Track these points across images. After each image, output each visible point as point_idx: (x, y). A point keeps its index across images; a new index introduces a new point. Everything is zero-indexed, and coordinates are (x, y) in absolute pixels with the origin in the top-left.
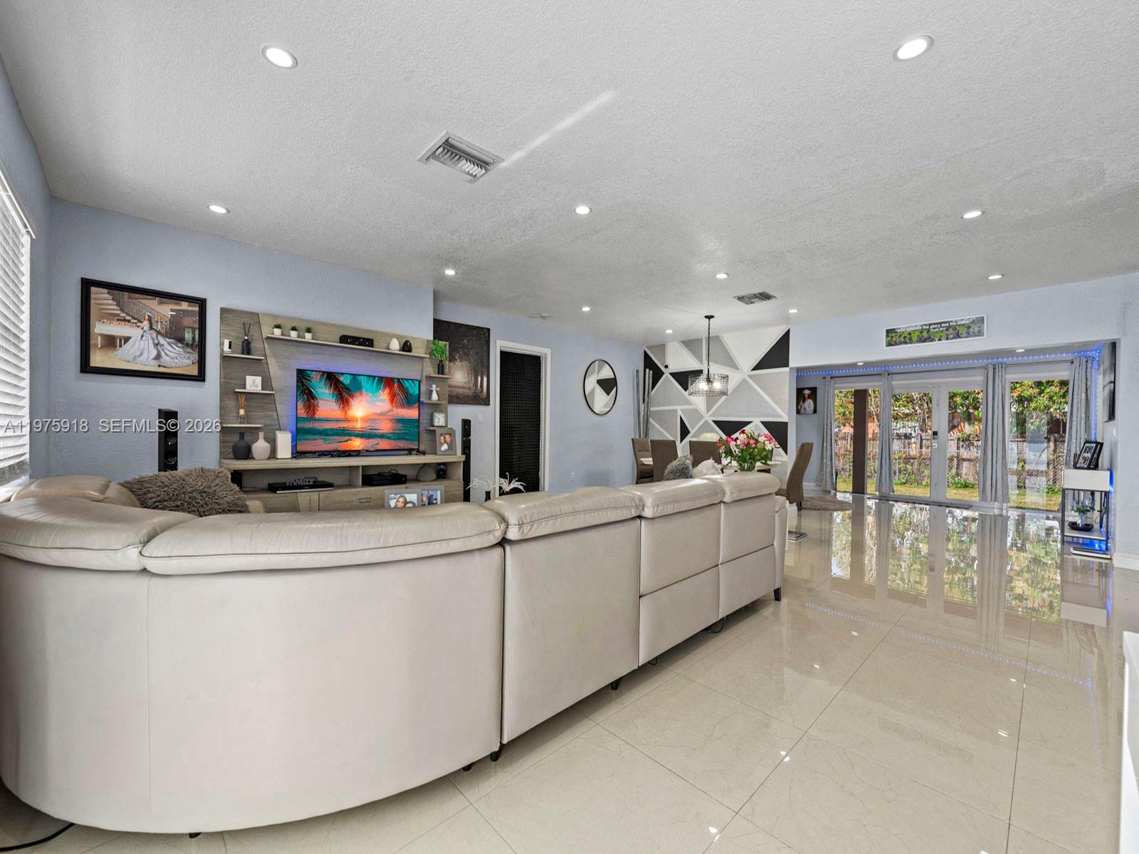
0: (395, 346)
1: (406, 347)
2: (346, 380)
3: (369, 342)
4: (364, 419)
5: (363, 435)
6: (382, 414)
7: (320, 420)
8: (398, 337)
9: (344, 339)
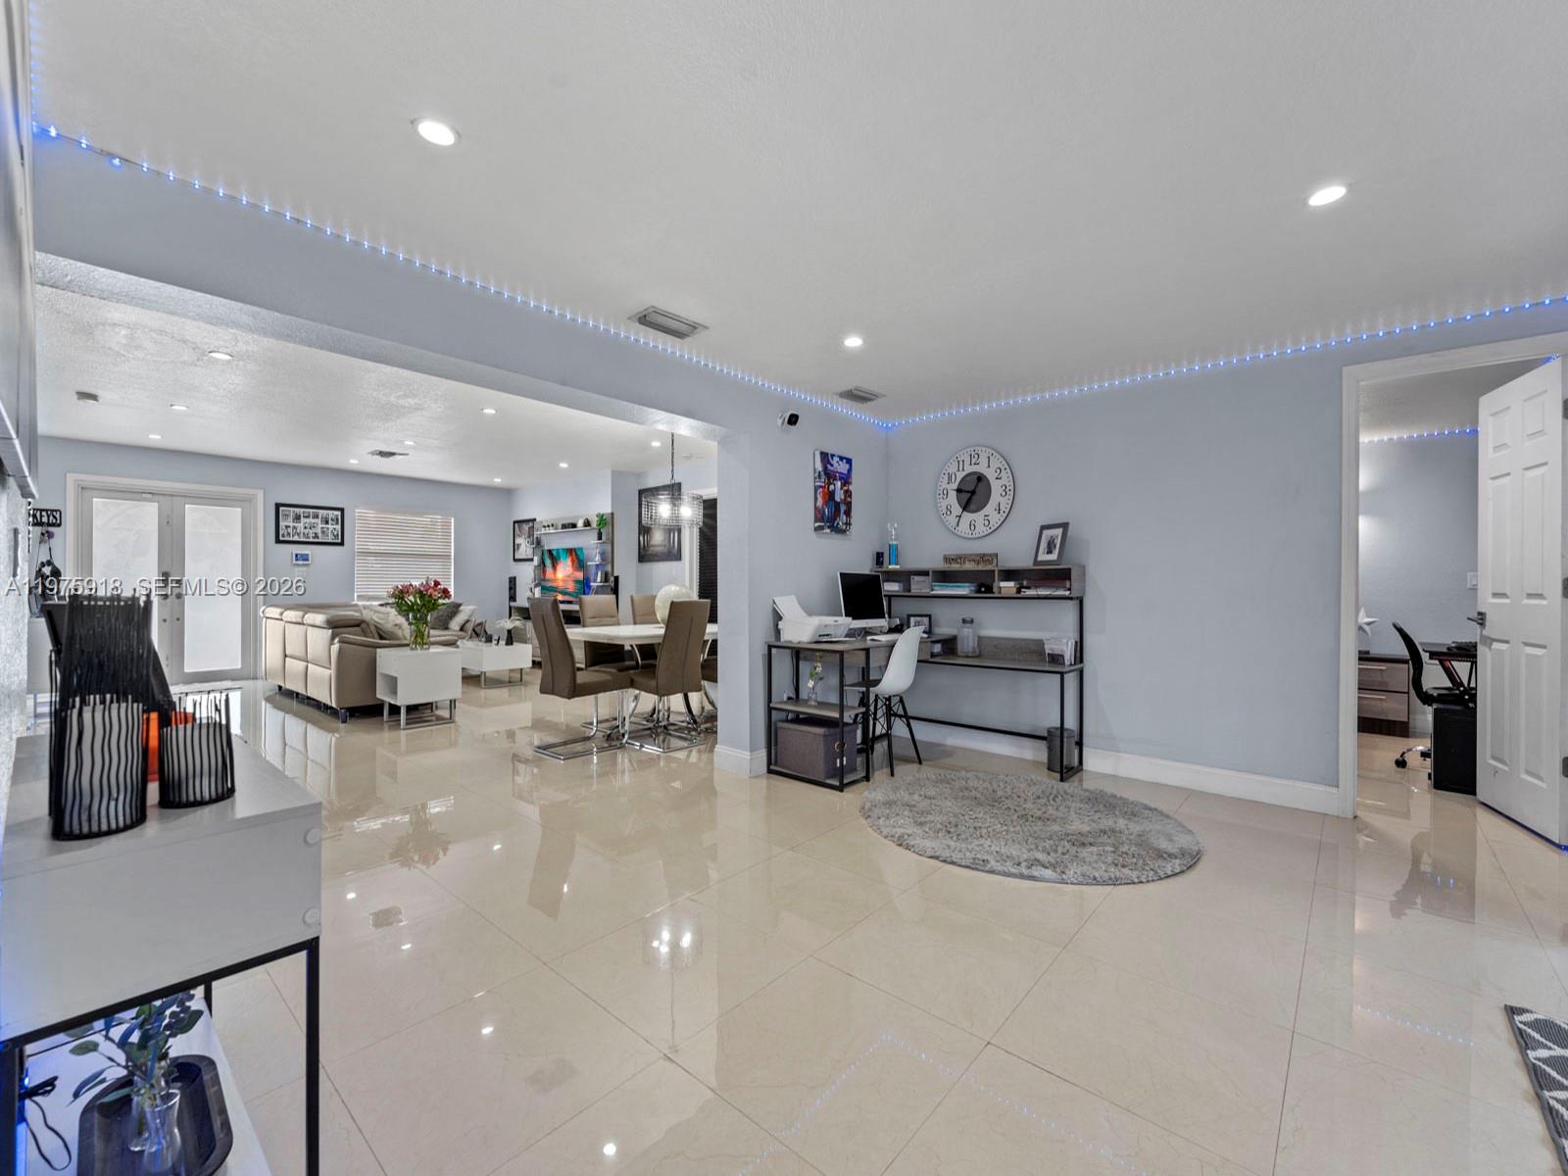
0: (580, 524)
1: (587, 524)
2: (555, 553)
3: (574, 526)
4: (563, 580)
5: (564, 593)
6: (569, 576)
7: (549, 581)
8: (581, 517)
9: (564, 526)
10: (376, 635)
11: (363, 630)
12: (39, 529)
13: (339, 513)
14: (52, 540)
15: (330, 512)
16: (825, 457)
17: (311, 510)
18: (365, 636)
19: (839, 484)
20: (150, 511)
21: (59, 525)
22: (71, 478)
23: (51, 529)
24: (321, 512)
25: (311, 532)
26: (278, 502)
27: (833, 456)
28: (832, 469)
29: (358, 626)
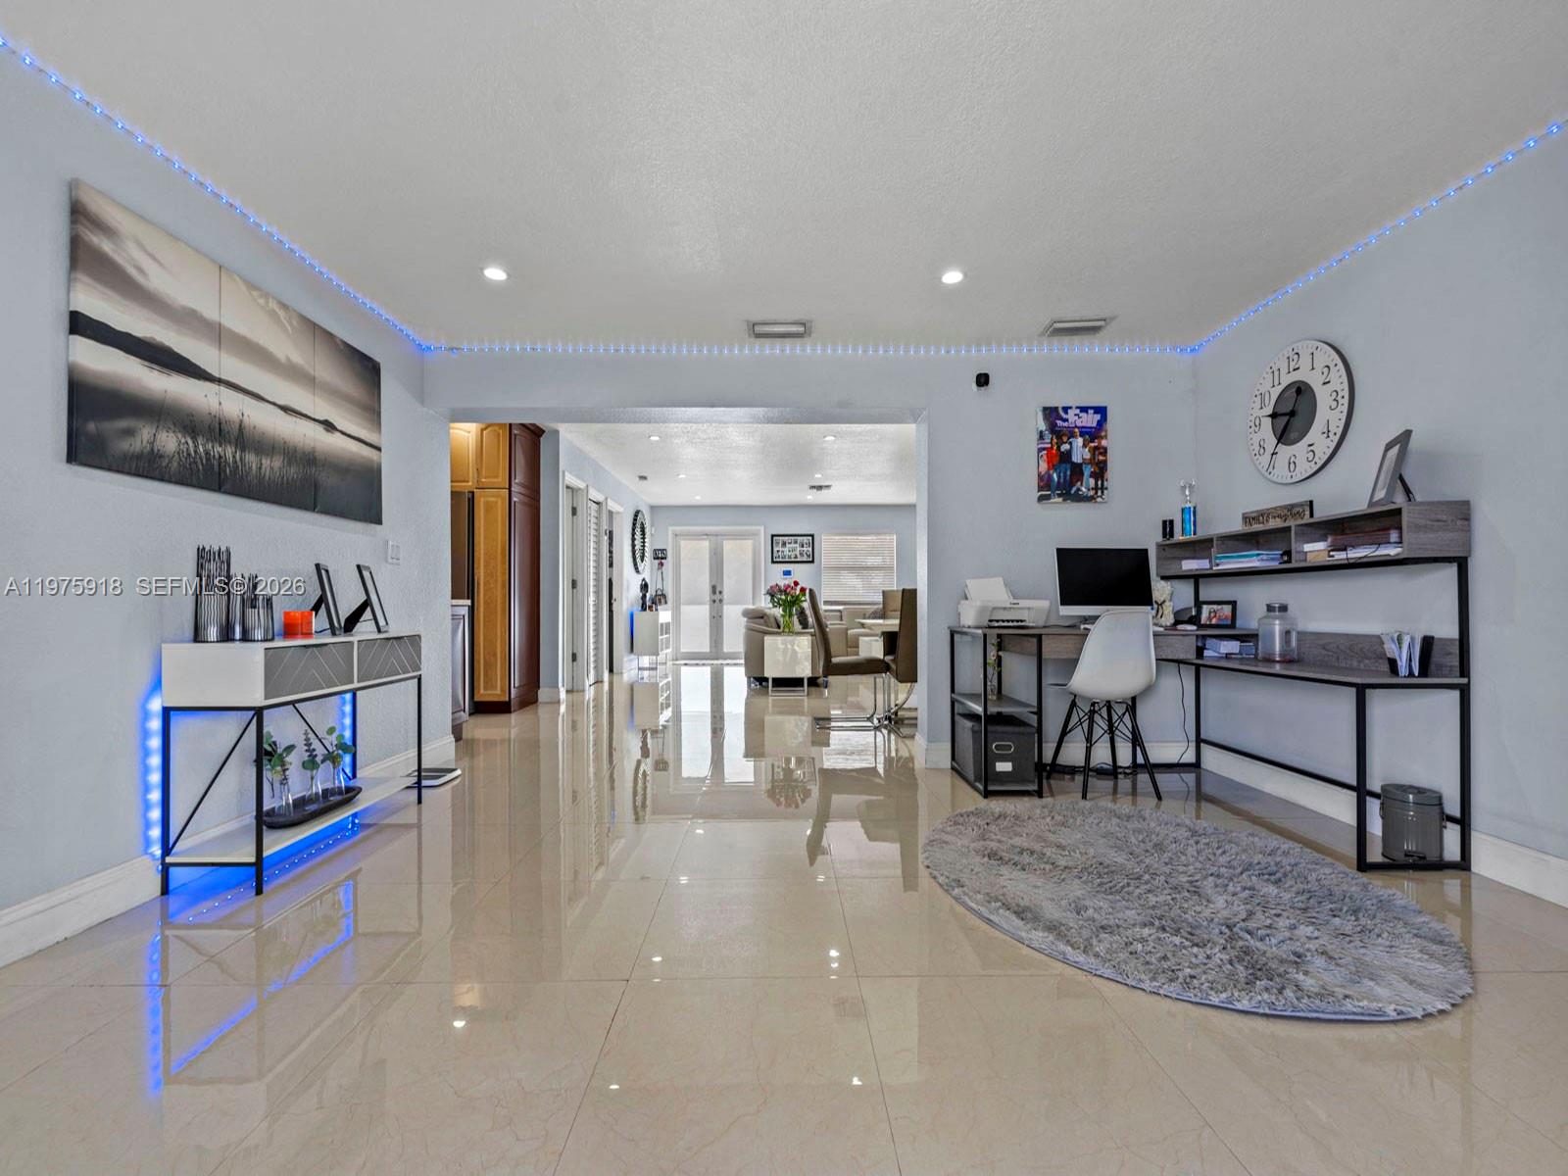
10: (774, 625)
11: (765, 622)
12: (657, 562)
13: (810, 538)
14: (664, 568)
15: (805, 538)
16: (1051, 414)
17: (792, 538)
18: (768, 626)
19: (1080, 441)
20: (705, 545)
21: (666, 558)
22: (671, 528)
23: (663, 561)
24: (799, 538)
25: (793, 554)
26: (774, 533)
27: (1066, 409)
28: (1066, 424)
29: (762, 617)
